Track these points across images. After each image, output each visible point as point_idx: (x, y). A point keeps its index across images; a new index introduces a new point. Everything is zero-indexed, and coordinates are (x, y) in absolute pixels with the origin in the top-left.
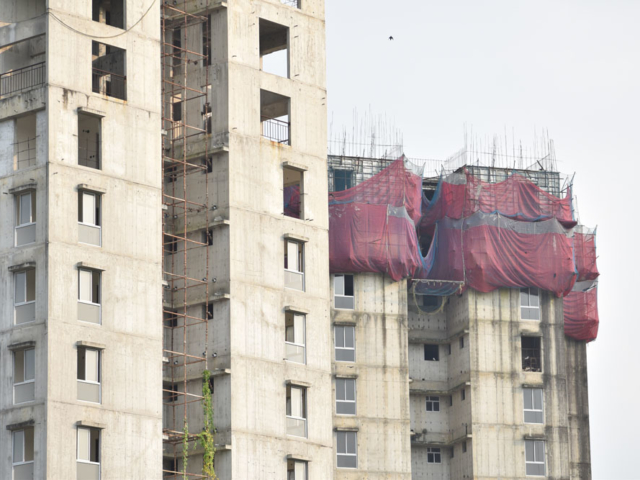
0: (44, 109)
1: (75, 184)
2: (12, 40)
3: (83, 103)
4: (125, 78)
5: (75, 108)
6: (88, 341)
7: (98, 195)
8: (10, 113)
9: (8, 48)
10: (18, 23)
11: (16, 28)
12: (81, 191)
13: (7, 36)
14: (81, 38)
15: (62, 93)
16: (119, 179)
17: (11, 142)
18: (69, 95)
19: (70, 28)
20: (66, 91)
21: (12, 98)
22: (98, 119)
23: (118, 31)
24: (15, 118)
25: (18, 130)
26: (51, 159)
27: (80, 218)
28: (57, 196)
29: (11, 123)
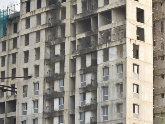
0: (125, 44)
1: (133, 63)
2: (116, 26)
3: (134, 42)
4: (144, 36)
5: (133, 43)
6: (136, 103)
7: (138, 66)
8: (116, 45)
9: (115, 28)
10: (118, 22)
11: (117, 23)
12: (134, 65)
13: (115, 25)
14: (134, 26)
15: (129, 40)
16: (143, 62)
17: (116, 52)
18: (131, 40)
19: (131, 23)
20: (130, 39)
21: (116, 41)
22: (138, 46)
23: (142, 24)
24: (117, 46)
25: (118, 49)
26: (127, 56)
27: (134, 72)
28: (129, 66)
29: (116, 47)
